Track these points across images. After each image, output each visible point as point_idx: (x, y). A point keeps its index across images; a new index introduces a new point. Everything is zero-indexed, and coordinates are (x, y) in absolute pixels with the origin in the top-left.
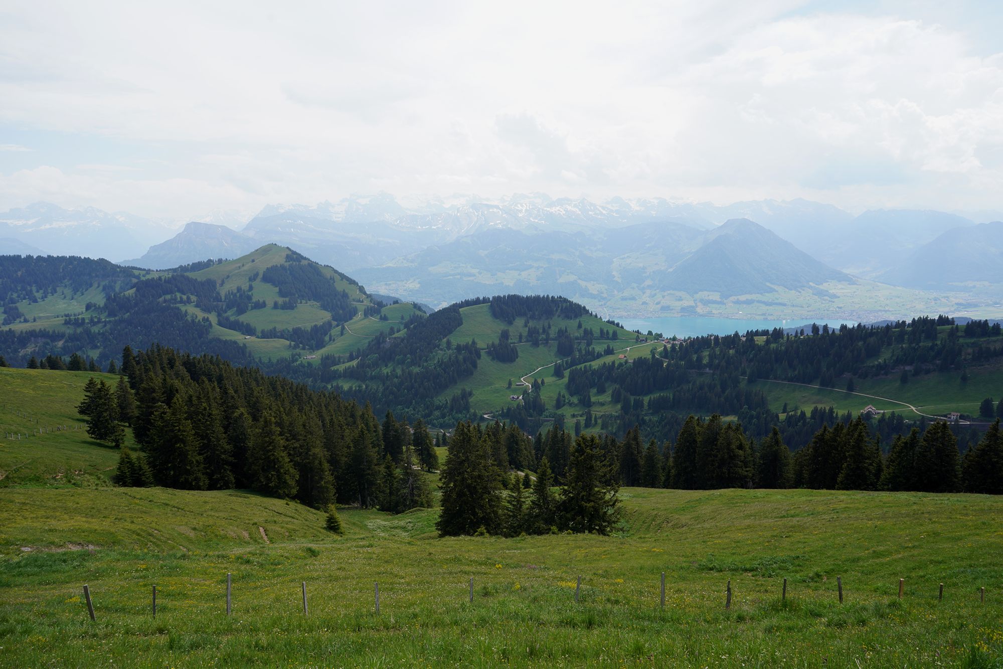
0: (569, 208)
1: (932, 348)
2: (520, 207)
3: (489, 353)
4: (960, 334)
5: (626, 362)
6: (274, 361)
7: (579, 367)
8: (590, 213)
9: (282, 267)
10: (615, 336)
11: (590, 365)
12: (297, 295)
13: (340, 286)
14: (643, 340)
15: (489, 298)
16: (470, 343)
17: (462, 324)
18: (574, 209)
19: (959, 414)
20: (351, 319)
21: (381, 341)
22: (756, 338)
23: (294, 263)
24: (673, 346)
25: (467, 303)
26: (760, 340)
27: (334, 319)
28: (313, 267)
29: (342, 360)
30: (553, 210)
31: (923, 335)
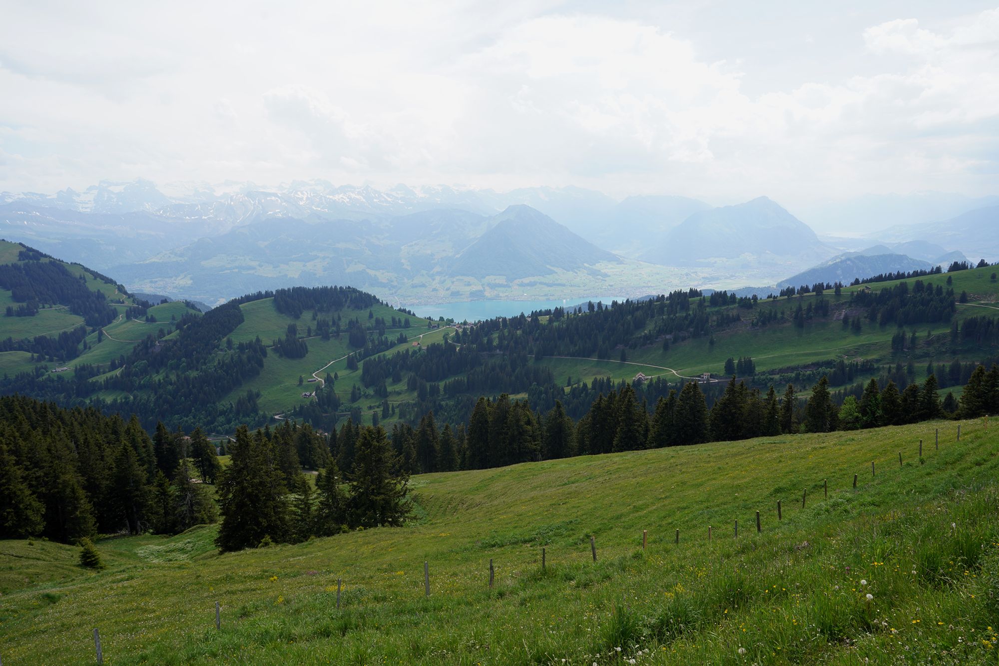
0: (353, 195)
1: (686, 318)
2: (300, 195)
3: (276, 350)
4: (707, 304)
5: (420, 349)
6: (13, 377)
7: (372, 358)
8: (375, 200)
9: (15, 266)
10: (407, 324)
11: (384, 355)
12: (37, 299)
13: (93, 286)
14: (435, 327)
15: (272, 292)
16: (254, 341)
17: (243, 321)
18: (357, 197)
19: (709, 374)
20: (110, 322)
21: (149, 345)
22: (540, 318)
23: (31, 261)
24: (465, 330)
25: (248, 299)
26: (544, 320)
27: (88, 323)
28: (57, 266)
29: (102, 370)
30: (336, 197)
31: (679, 307)
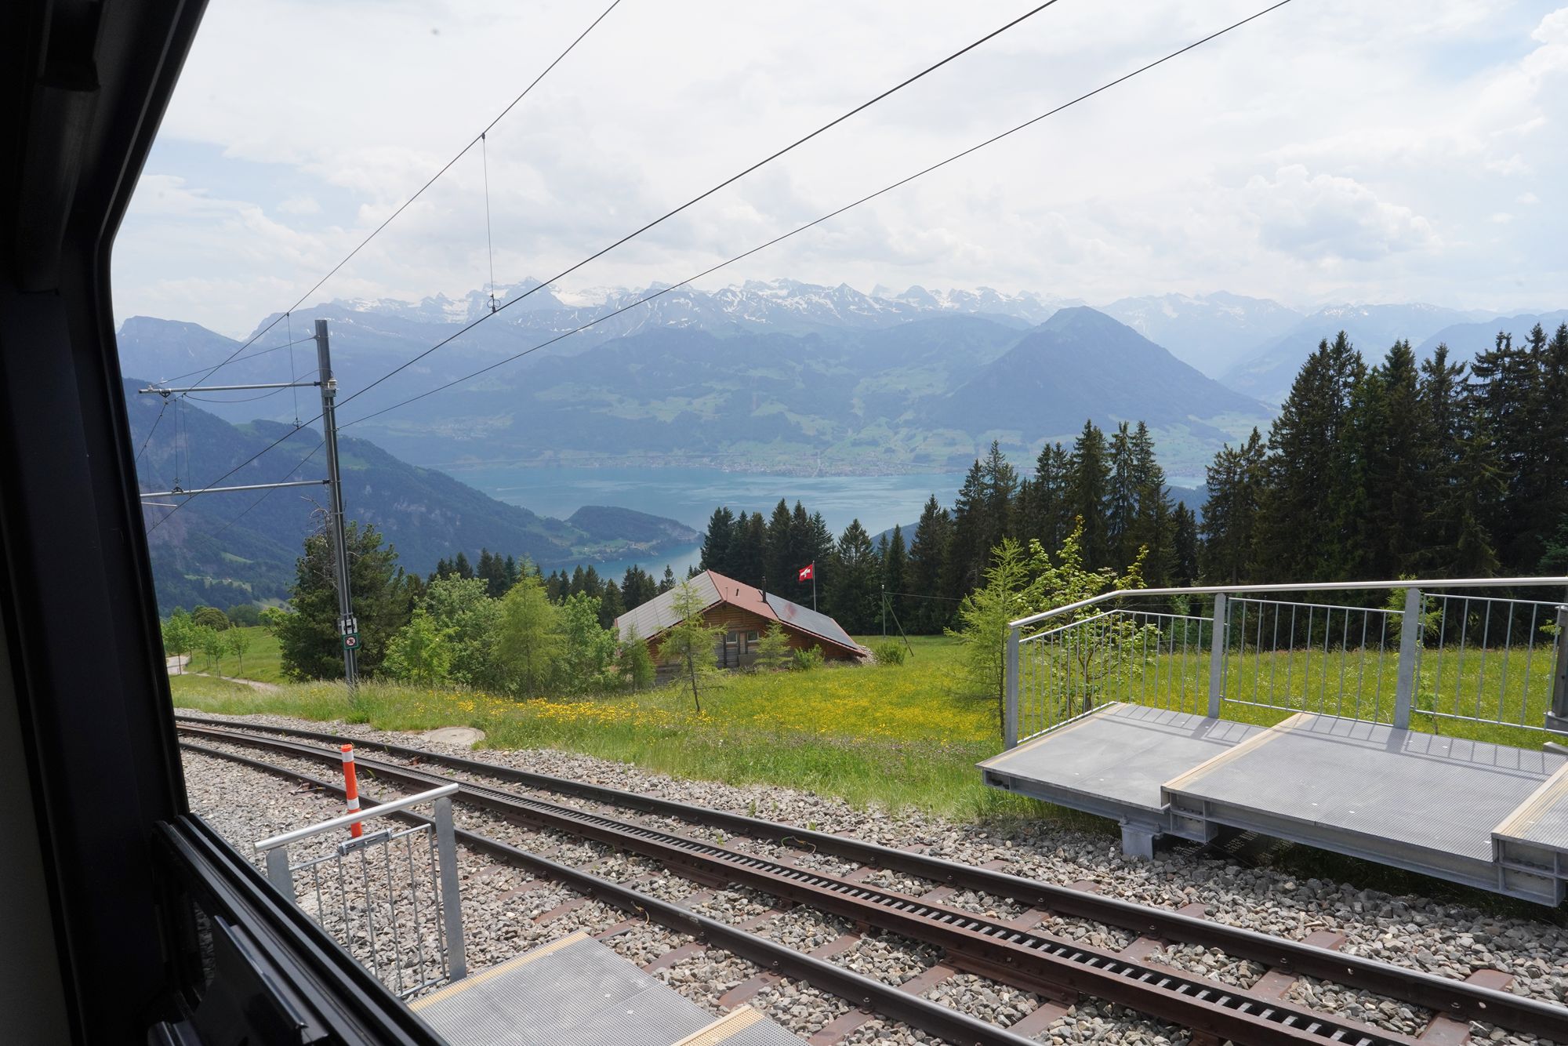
0: (815, 299)
